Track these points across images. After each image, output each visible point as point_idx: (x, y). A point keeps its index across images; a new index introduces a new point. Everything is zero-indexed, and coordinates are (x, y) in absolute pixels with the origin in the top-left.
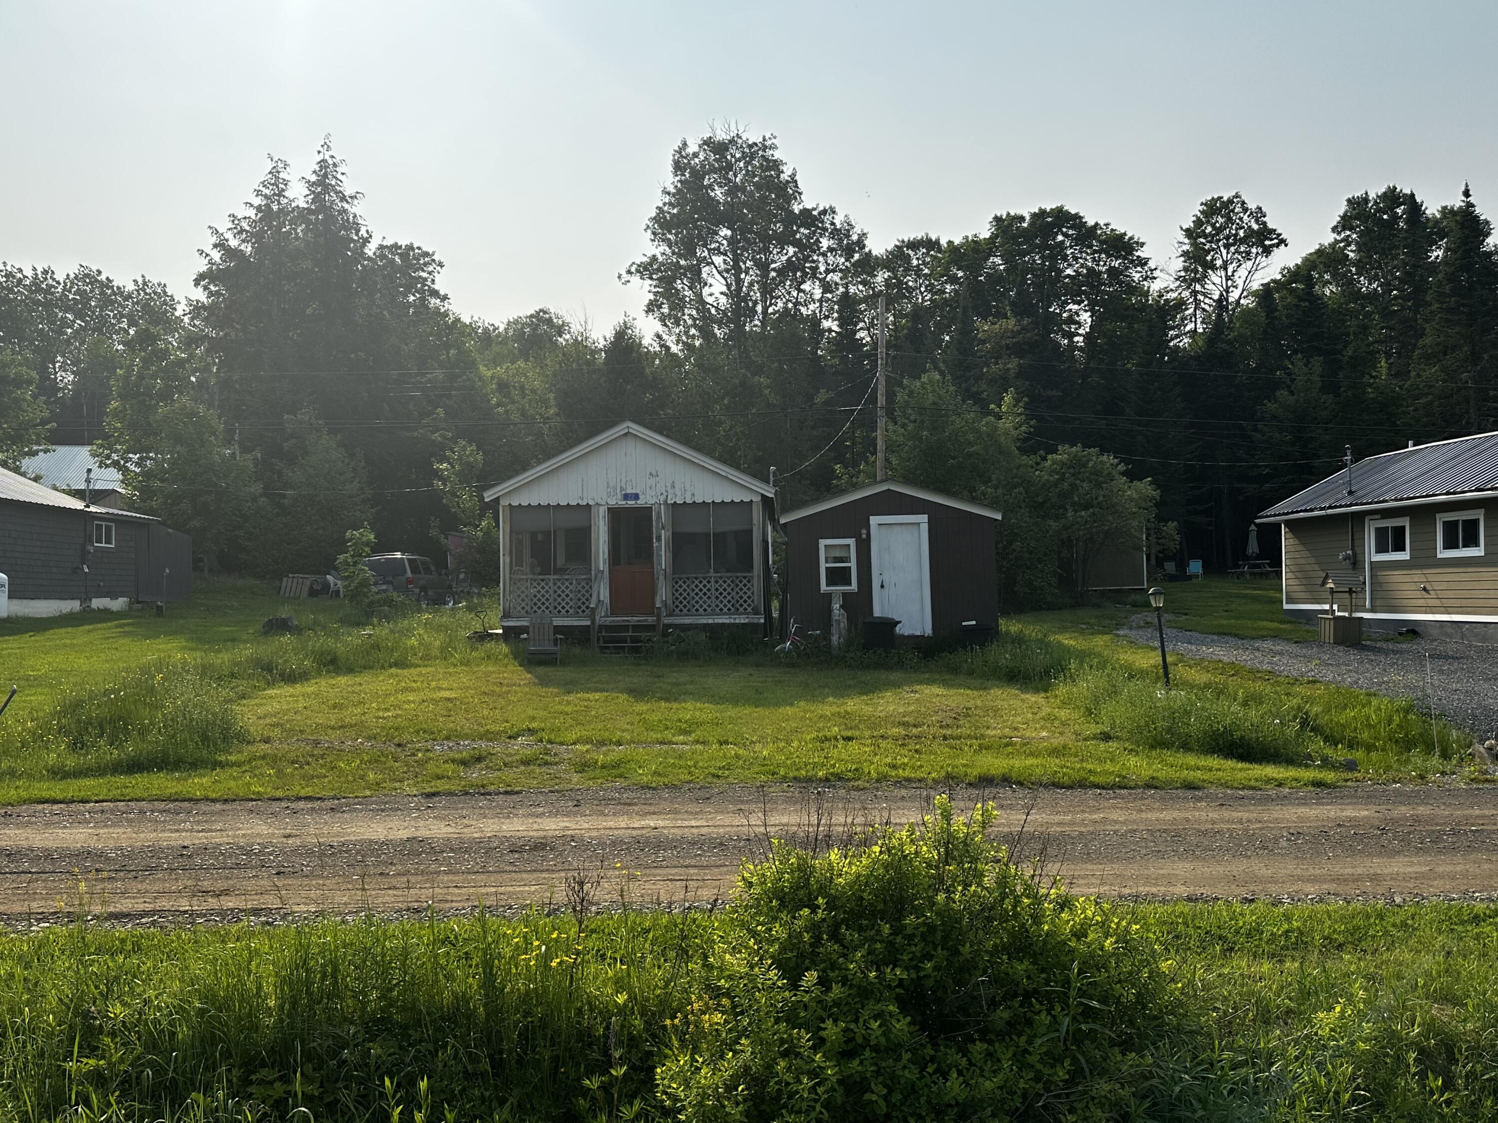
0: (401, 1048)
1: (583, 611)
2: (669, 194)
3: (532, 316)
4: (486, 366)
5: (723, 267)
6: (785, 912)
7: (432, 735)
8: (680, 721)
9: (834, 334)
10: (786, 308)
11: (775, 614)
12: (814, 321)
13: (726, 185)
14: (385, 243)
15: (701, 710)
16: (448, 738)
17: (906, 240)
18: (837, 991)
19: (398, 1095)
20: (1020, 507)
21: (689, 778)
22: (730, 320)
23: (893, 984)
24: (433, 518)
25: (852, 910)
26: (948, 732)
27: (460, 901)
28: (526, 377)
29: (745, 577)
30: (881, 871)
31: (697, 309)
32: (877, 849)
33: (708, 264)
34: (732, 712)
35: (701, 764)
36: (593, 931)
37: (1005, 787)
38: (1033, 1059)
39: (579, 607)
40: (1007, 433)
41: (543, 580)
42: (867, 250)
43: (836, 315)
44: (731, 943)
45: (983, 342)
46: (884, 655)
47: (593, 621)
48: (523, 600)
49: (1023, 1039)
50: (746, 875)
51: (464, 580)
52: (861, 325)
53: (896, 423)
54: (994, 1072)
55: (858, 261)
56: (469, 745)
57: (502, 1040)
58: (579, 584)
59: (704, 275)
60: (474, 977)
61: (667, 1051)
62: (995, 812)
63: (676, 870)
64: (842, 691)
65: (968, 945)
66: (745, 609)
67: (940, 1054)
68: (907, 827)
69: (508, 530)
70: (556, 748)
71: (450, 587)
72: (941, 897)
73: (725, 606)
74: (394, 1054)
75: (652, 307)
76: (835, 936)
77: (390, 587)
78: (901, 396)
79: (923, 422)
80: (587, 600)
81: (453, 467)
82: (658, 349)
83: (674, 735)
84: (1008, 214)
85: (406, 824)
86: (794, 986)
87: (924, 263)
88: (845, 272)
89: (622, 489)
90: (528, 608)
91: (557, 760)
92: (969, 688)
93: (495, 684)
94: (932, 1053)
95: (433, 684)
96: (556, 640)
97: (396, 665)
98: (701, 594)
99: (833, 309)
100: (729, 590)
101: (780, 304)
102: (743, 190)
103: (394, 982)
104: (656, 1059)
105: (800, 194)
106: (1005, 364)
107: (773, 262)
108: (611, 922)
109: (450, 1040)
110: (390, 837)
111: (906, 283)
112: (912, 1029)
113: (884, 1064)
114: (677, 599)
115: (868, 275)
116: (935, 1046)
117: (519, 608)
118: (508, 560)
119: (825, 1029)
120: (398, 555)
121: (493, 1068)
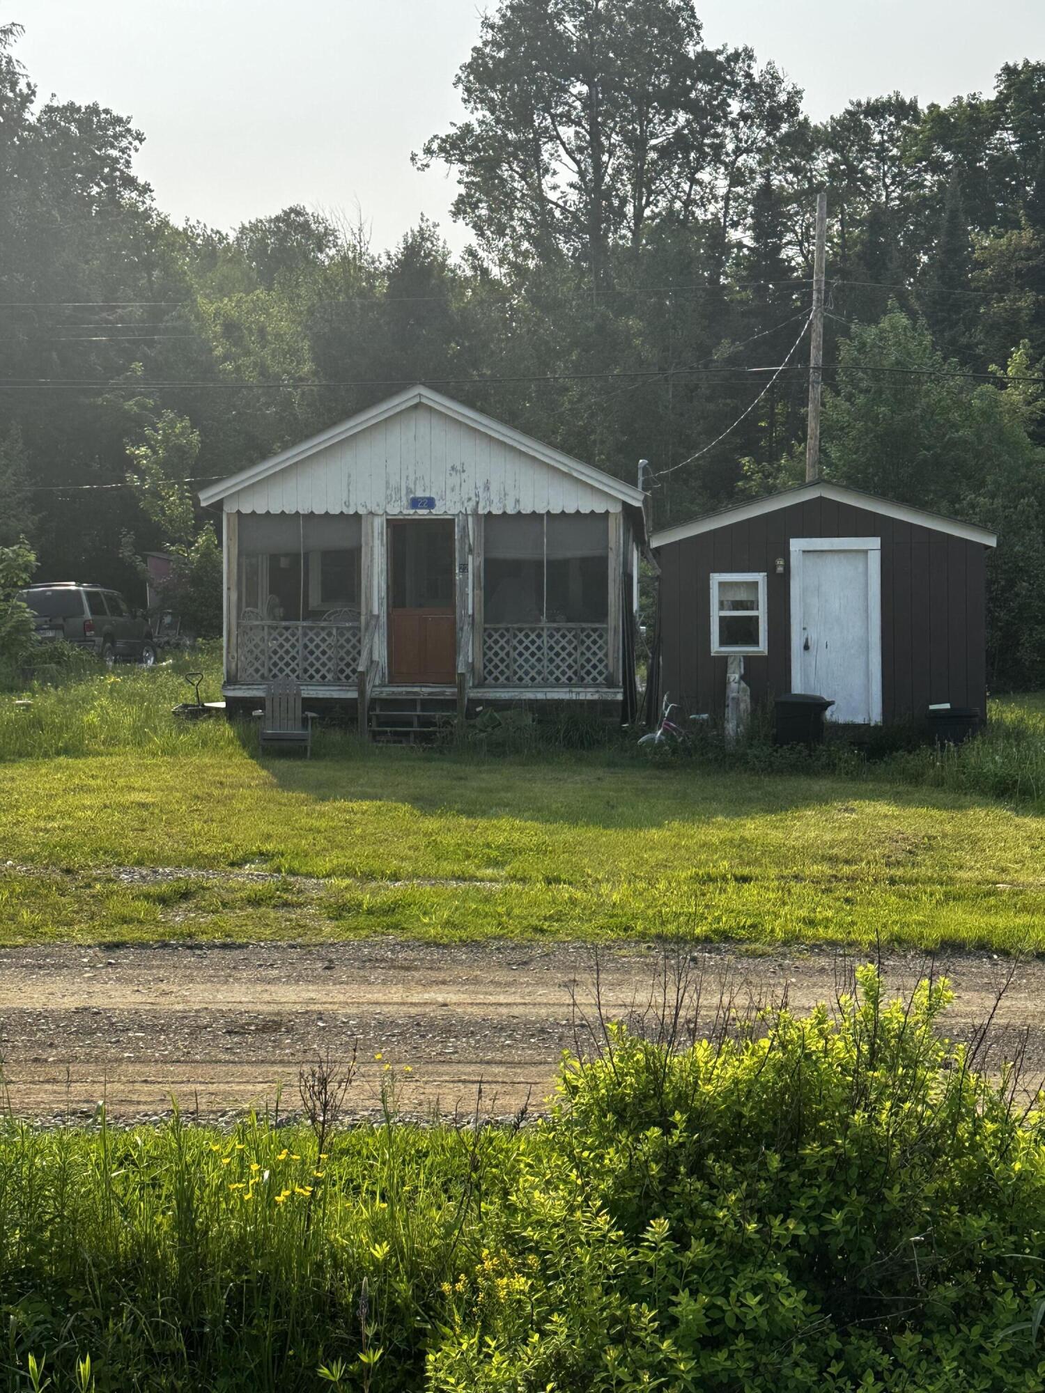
0: (54, 1313)
1: (348, 677)
2: (492, 27)
3: (278, 219)
4: (207, 296)
5: (573, 144)
6: (625, 1133)
7: (119, 858)
8: (488, 846)
9: (745, 251)
10: (670, 210)
11: (641, 688)
12: (716, 231)
13: (581, 13)
14: (55, 104)
15: (521, 830)
16: (140, 863)
17: (864, 101)
18: (698, 1250)
19: (48, 1381)
20: (1030, 528)
21: (498, 931)
22: (583, 229)
23: (784, 1243)
24: (124, 532)
25: (724, 1131)
26: (899, 872)
27: (152, 1103)
28: (268, 314)
29: (595, 630)
30: (771, 1076)
31: (533, 212)
32: (765, 1043)
33: (551, 139)
34: (568, 834)
35: (516, 911)
36: (344, 1152)
37: (980, 958)
38: (991, 1361)
39: (342, 671)
40: (1013, 411)
41: (287, 628)
42: (801, 117)
43: (749, 221)
44: (544, 1175)
45: (981, 265)
46: (806, 752)
47: (362, 692)
48: (257, 659)
49: (977, 1330)
50: (569, 1076)
51: (171, 626)
52: (789, 237)
53: (838, 393)
54: (931, 1377)
55: (787, 135)
56: (171, 874)
57: (203, 1307)
58: (342, 635)
59: (545, 156)
60: (164, 1213)
61: (447, 1330)
62: (950, 993)
63: (473, 1067)
64: (739, 806)
65: (897, 1188)
66: (595, 679)
67: (849, 1348)
68: (814, 1012)
69: (235, 551)
70: (300, 882)
71: (149, 636)
72: (859, 1118)
73: (564, 673)
74: (45, 1322)
75: (462, 207)
76: (697, 1169)
77: (60, 635)
78: (846, 352)
79: (880, 392)
80: (354, 660)
81: (155, 452)
82: (469, 273)
83: (478, 867)
84: (1026, 63)
85: (75, 988)
86: (634, 1239)
87: (892, 139)
88: (766, 152)
89: (409, 491)
90: (264, 671)
91: (301, 900)
92: (934, 806)
93: (213, 783)
94: (839, 1345)
95: (121, 782)
96: (305, 721)
97: (66, 751)
98: (527, 654)
99: (745, 211)
100: (570, 648)
101: (663, 203)
102: (609, 21)
103: (47, 1217)
104: (429, 1341)
105: (698, 28)
106: (1015, 300)
107: (654, 136)
108: (370, 1140)
109: (127, 1305)
110: (50, 1007)
111: (862, 171)
112: (810, 1309)
113: (764, 1359)
114: (490, 661)
115: (803, 156)
116: (844, 1335)
117: (251, 670)
118: (234, 597)
119: (675, 1304)
120: (72, 586)
121: (189, 1345)
